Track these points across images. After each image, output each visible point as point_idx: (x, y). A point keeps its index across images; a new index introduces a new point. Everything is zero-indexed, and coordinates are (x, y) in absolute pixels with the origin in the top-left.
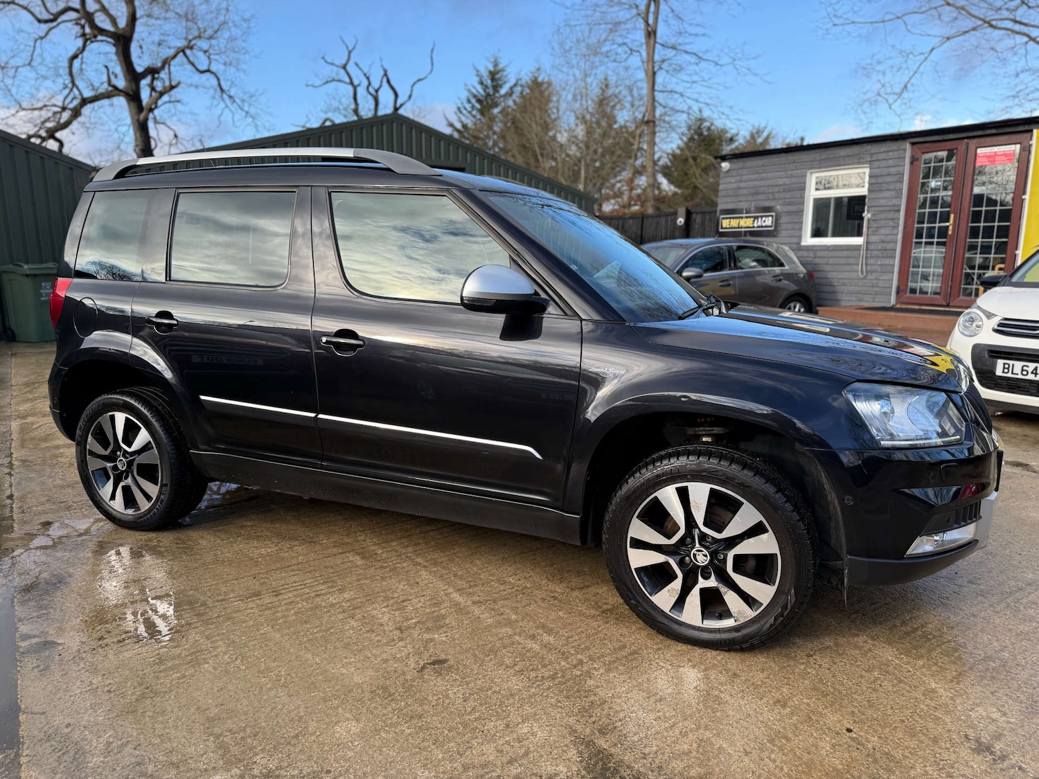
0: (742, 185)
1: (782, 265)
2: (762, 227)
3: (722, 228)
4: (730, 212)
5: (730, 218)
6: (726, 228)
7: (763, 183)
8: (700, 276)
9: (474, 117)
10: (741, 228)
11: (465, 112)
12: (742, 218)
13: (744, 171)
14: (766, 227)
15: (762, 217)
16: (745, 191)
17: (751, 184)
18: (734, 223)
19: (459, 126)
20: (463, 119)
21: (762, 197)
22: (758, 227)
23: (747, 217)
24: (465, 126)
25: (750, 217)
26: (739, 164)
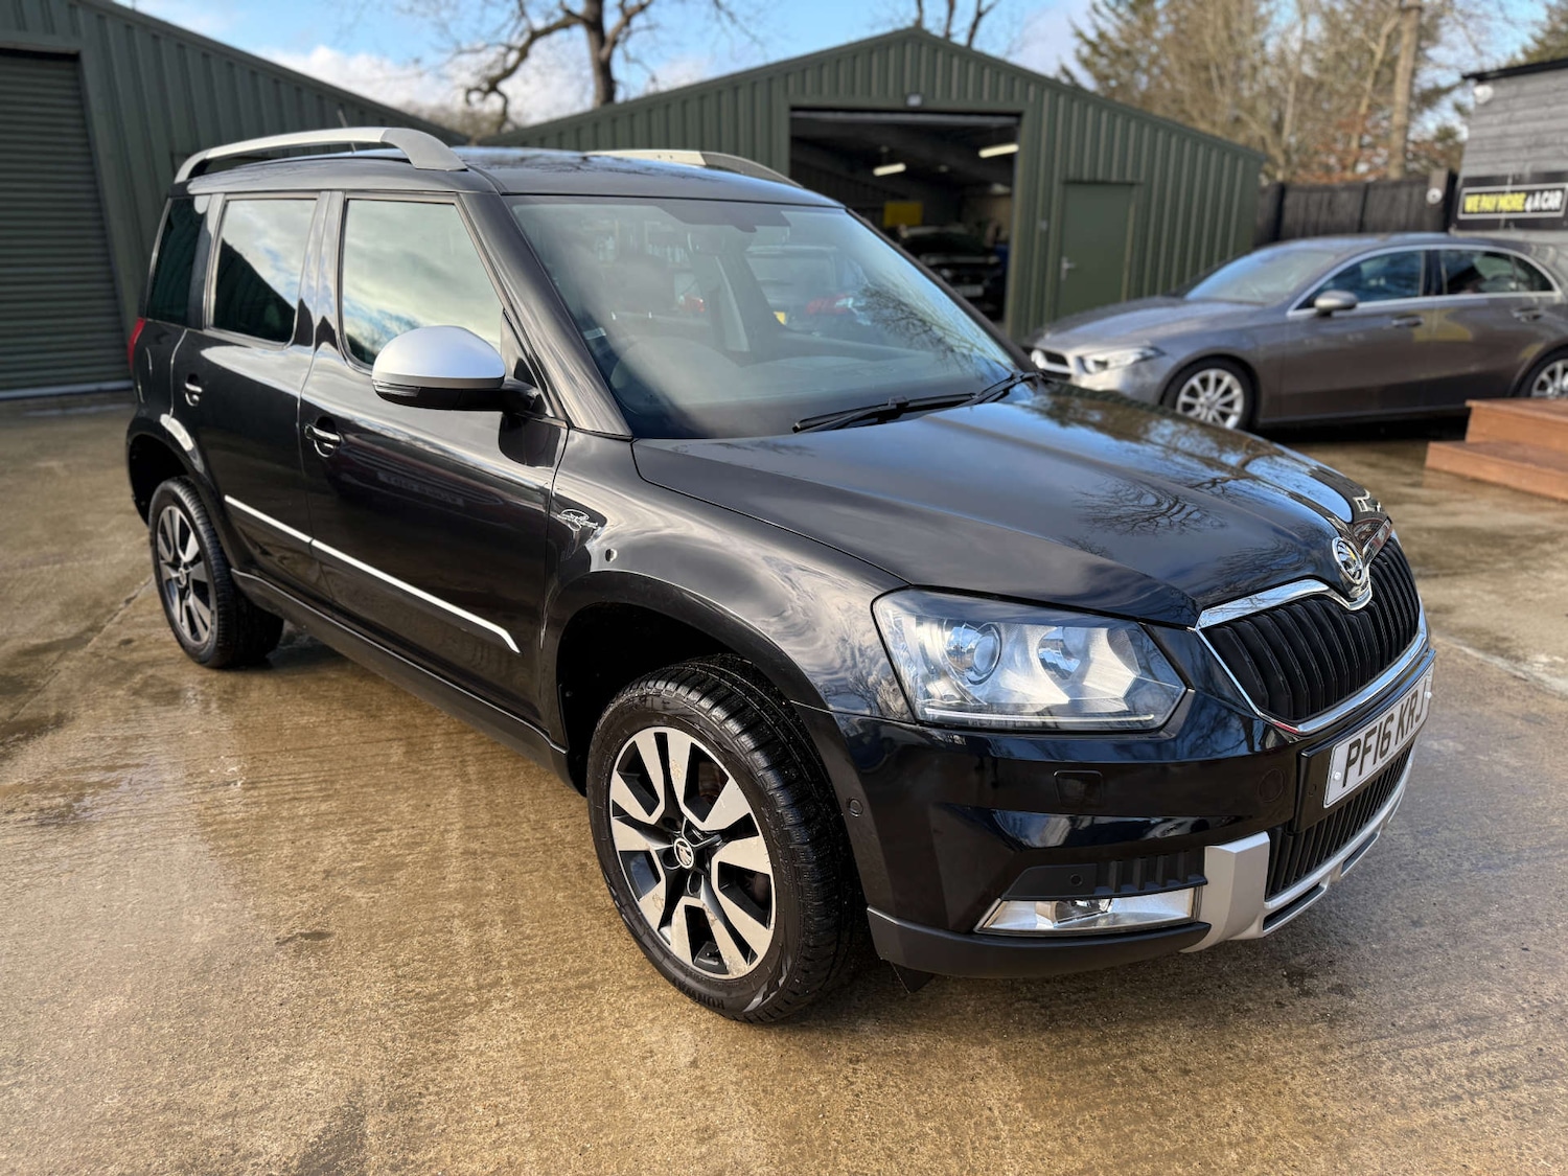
0: (1512, 129)
1: (1547, 286)
2: (1541, 210)
3: (1464, 212)
4: (1480, 182)
5: (1481, 194)
6: (1472, 213)
7: (1554, 124)
8: (1350, 307)
9: (1119, 16)
10: (1501, 212)
11: (1104, 10)
12: (1503, 193)
13: (1520, 102)
14: (1550, 210)
15: (1542, 191)
16: (1517, 142)
17: (1530, 126)
18: (1488, 203)
19: (1092, 35)
20: (1101, 22)
21: (1545, 152)
22: (1534, 211)
23: (1513, 192)
24: (1102, 35)
25: (1519, 192)
26: (1510, 87)
